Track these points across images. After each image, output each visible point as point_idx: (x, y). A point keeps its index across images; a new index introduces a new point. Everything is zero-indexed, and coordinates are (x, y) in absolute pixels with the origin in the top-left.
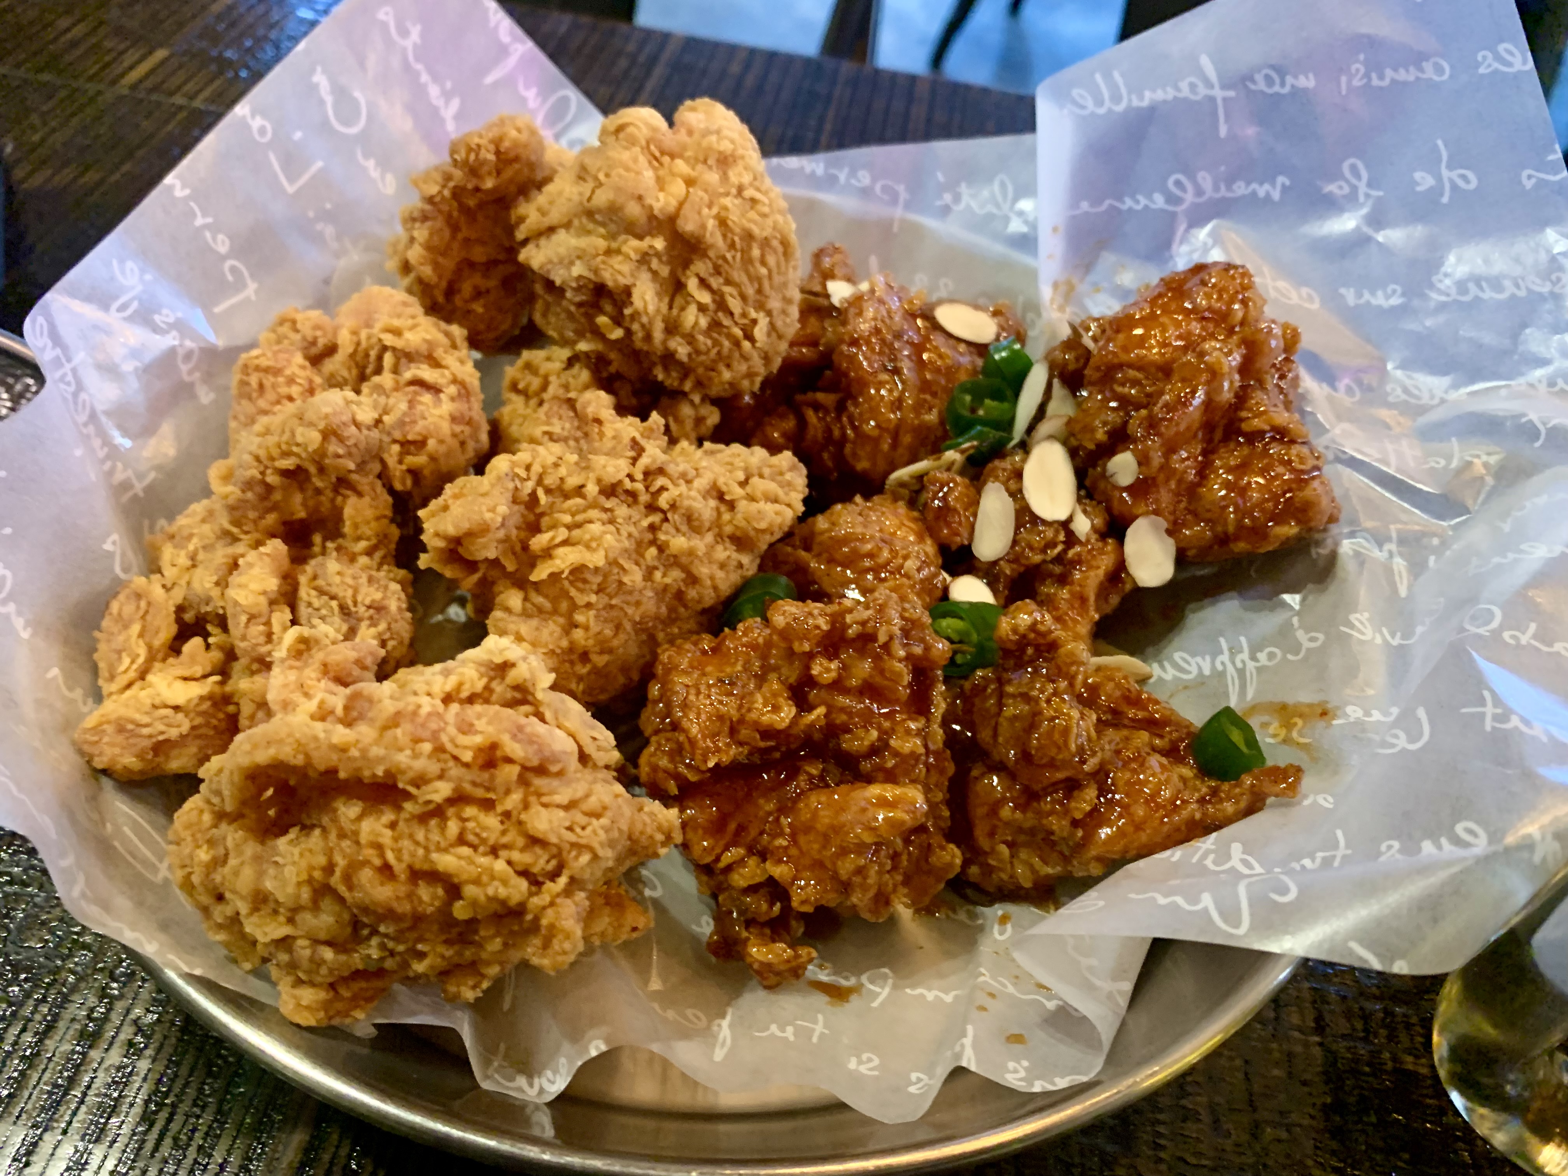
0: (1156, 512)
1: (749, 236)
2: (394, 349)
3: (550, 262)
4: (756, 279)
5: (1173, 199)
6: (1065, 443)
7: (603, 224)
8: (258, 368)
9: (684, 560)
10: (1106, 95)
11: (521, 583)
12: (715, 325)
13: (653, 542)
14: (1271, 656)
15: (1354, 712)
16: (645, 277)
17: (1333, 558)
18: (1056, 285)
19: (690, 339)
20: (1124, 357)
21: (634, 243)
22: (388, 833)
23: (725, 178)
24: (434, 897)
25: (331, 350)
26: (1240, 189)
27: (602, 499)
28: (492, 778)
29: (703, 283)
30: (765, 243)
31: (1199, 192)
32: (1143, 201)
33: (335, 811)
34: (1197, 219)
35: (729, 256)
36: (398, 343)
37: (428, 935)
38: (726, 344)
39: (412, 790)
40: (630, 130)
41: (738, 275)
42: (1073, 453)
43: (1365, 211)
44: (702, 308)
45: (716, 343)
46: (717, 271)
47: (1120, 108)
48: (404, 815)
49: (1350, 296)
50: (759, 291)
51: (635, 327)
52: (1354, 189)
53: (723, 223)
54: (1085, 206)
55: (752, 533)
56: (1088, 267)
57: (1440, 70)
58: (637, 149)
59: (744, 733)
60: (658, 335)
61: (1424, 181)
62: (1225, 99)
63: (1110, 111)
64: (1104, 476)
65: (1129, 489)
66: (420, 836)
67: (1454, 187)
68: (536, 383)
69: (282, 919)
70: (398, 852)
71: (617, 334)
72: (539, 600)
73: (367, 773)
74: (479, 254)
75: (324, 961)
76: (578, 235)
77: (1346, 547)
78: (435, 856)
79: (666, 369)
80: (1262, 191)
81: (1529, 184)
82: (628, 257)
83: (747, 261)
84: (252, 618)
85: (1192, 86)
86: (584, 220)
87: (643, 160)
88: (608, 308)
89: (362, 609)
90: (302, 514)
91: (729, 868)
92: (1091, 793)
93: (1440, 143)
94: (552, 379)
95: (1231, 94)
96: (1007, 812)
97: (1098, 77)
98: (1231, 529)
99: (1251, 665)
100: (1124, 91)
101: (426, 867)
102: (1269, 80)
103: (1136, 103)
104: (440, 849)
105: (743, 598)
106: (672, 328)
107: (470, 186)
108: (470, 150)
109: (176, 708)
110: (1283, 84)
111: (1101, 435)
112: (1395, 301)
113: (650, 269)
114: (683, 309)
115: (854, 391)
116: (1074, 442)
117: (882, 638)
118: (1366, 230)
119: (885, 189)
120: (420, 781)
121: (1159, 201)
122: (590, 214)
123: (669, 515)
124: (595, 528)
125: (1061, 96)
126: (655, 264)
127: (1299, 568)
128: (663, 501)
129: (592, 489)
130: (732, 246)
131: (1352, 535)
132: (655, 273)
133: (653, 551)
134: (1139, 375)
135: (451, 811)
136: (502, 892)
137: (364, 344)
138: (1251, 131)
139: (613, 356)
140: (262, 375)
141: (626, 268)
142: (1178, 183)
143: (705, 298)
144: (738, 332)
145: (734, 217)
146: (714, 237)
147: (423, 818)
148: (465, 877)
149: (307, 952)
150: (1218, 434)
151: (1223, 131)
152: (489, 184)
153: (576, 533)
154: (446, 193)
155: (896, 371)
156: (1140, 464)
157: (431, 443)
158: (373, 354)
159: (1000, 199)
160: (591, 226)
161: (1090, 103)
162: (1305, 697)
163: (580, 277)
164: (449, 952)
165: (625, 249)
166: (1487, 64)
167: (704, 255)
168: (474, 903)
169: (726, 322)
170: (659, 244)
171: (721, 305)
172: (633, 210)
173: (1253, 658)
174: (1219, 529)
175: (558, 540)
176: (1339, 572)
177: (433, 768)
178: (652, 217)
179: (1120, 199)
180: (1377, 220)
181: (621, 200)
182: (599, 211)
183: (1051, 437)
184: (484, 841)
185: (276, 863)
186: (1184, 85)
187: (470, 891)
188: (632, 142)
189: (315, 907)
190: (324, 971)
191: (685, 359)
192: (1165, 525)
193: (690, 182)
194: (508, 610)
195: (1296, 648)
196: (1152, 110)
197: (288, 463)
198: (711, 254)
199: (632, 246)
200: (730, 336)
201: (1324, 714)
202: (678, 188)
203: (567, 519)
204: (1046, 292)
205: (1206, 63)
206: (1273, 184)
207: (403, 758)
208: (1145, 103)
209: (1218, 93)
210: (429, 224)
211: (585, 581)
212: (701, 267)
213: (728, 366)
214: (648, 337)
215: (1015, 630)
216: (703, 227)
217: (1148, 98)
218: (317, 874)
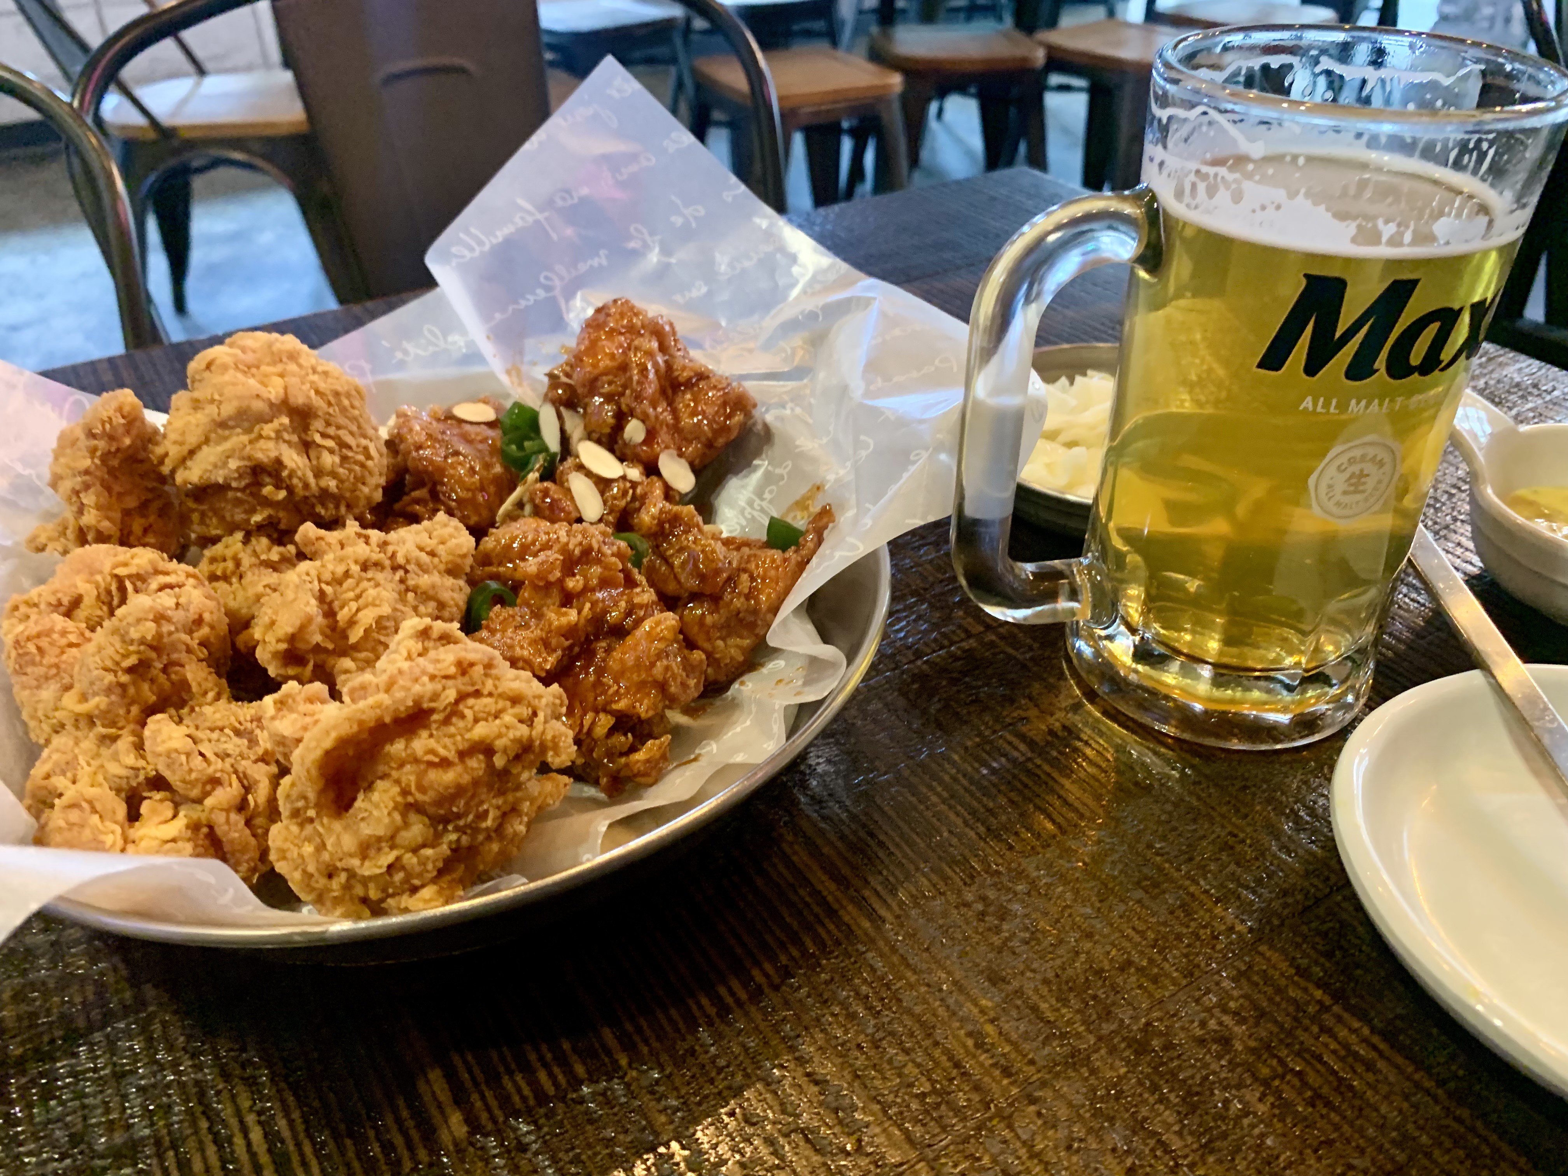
0: (667, 447)
1: (337, 394)
2: (129, 577)
3: (206, 471)
4: (354, 419)
5: (548, 289)
6: (589, 438)
7: (237, 426)
8: (28, 639)
9: (431, 592)
10: (473, 243)
11: (345, 650)
12: (344, 459)
13: (407, 590)
14: (771, 492)
15: (831, 477)
16: (284, 447)
17: (767, 428)
18: (508, 372)
19: (334, 474)
20: (596, 372)
21: (270, 425)
22: (432, 741)
23: (300, 366)
24: (479, 761)
25: (77, 602)
26: (583, 267)
27: (363, 574)
28: (471, 678)
29: (324, 435)
30: (348, 396)
31: (561, 278)
32: (532, 298)
33: (388, 754)
34: (569, 295)
35: (331, 411)
36: (132, 570)
37: (483, 797)
38: (357, 468)
39: (433, 705)
40: (218, 362)
41: (342, 421)
42: (599, 442)
43: (657, 250)
44: (331, 451)
45: (350, 471)
46: (328, 424)
47: (487, 248)
48: (434, 726)
49: (679, 298)
50: (359, 427)
51: (295, 481)
52: (644, 241)
53: (318, 392)
54: (498, 316)
55: (459, 561)
56: (521, 353)
57: (649, 160)
58: (231, 372)
59: (554, 642)
60: (312, 481)
61: (678, 221)
62: (546, 219)
63: (482, 253)
64: (625, 444)
65: (645, 442)
66: (452, 729)
67: (695, 218)
68: (230, 565)
69: (387, 849)
70: (445, 747)
71: (282, 494)
72: (363, 655)
73: (402, 708)
74: (131, 502)
75: (428, 858)
76: (218, 443)
77: (769, 418)
78: (468, 736)
79: (323, 505)
80: (595, 262)
81: (730, 199)
82: (269, 438)
83: (343, 410)
84: (188, 755)
85: (522, 218)
86: (220, 431)
87: (240, 376)
88: (267, 480)
89: (249, 725)
90: (154, 698)
91: (590, 730)
92: (745, 577)
93: (673, 198)
94: (241, 555)
95: (546, 214)
96: (709, 619)
97: (462, 235)
98: (710, 435)
99: (765, 504)
100: (483, 237)
101: (466, 745)
102: (564, 199)
103: (494, 241)
104: (469, 730)
105: (476, 606)
106: (319, 473)
107: (113, 449)
108: (103, 423)
109: (174, 840)
110: (572, 197)
111: (611, 421)
112: (704, 290)
113: (285, 441)
114: (318, 458)
115: (437, 478)
116: (595, 436)
117: (596, 546)
118: (666, 259)
119: (351, 367)
120: (435, 697)
121: (541, 293)
122: (223, 425)
123: (408, 567)
124: (372, 592)
125: (446, 258)
126: (286, 436)
127: (754, 441)
128: (401, 560)
129: (355, 569)
130: (330, 404)
131: (767, 411)
132: (288, 442)
133: (410, 595)
134: (610, 377)
135: (461, 707)
136: (518, 734)
137: (103, 585)
138: (569, 232)
139: (281, 514)
140: (36, 641)
141: (271, 445)
142: (546, 278)
143: (330, 443)
144: (361, 458)
145: (322, 386)
146: (318, 402)
147: (447, 721)
148: (493, 736)
149: (415, 860)
150: (670, 392)
151: (554, 236)
152: (127, 441)
153: (361, 601)
154: (97, 461)
155: (457, 453)
156: (643, 421)
157: (207, 616)
158: (114, 588)
159: (433, 339)
160: (227, 432)
161: (468, 254)
162: (803, 490)
163: (239, 468)
164: (500, 801)
165: (264, 433)
166: (672, 148)
167: (316, 416)
168: (505, 751)
169: (350, 454)
170: (285, 420)
171: (343, 445)
172: (258, 406)
173: (762, 499)
174: (703, 439)
175: (354, 609)
176: (774, 430)
177: (438, 686)
178: (271, 405)
179: (517, 303)
180: (666, 251)
181: (245, 403)
182: (230, 418)
183: (581, 440)
184: (489, 714)
185: (363, 819)
186: (517, 220)
187: (499, 744)
188: (225, 368)
189: (406, 825)
190: (430, 866)
191: (336, 490)
192: (675, 452)
193: (282, 375)
194: (347, 671)
195: (782, 477)
196: (508, 243)
197: (132, 661)
198: (320, 413)
199: (268, 429)
200: (356, 462)
201: (818, 488)
202: (278, 382)
203: (351, 595)
204: (504, 379)
205: (521, 202)
206: (598, 256)
207: (417, 688)
208: (500, 239)
209: (540, 217)
210: (92, 490)
211: (386, 628)
212: (318, 425)
213: (364, 484)
214: (306, 486)
215: (653, 518)
216: (309, 397)
217: (500, 235)
218: (399, 799)
